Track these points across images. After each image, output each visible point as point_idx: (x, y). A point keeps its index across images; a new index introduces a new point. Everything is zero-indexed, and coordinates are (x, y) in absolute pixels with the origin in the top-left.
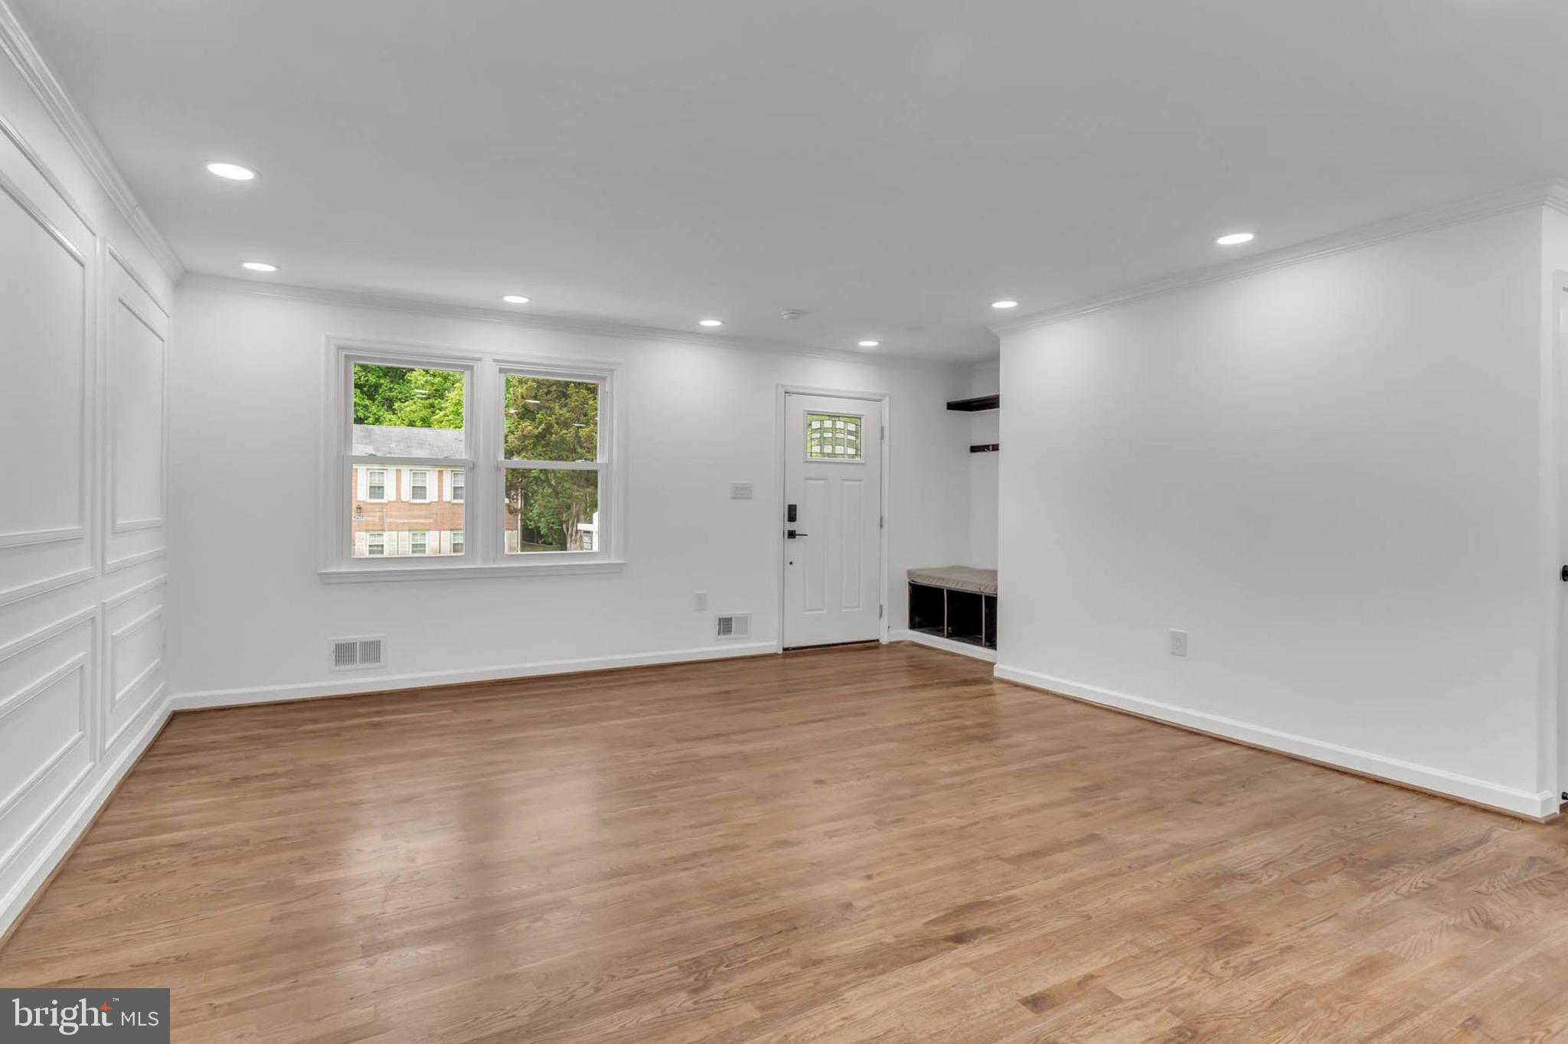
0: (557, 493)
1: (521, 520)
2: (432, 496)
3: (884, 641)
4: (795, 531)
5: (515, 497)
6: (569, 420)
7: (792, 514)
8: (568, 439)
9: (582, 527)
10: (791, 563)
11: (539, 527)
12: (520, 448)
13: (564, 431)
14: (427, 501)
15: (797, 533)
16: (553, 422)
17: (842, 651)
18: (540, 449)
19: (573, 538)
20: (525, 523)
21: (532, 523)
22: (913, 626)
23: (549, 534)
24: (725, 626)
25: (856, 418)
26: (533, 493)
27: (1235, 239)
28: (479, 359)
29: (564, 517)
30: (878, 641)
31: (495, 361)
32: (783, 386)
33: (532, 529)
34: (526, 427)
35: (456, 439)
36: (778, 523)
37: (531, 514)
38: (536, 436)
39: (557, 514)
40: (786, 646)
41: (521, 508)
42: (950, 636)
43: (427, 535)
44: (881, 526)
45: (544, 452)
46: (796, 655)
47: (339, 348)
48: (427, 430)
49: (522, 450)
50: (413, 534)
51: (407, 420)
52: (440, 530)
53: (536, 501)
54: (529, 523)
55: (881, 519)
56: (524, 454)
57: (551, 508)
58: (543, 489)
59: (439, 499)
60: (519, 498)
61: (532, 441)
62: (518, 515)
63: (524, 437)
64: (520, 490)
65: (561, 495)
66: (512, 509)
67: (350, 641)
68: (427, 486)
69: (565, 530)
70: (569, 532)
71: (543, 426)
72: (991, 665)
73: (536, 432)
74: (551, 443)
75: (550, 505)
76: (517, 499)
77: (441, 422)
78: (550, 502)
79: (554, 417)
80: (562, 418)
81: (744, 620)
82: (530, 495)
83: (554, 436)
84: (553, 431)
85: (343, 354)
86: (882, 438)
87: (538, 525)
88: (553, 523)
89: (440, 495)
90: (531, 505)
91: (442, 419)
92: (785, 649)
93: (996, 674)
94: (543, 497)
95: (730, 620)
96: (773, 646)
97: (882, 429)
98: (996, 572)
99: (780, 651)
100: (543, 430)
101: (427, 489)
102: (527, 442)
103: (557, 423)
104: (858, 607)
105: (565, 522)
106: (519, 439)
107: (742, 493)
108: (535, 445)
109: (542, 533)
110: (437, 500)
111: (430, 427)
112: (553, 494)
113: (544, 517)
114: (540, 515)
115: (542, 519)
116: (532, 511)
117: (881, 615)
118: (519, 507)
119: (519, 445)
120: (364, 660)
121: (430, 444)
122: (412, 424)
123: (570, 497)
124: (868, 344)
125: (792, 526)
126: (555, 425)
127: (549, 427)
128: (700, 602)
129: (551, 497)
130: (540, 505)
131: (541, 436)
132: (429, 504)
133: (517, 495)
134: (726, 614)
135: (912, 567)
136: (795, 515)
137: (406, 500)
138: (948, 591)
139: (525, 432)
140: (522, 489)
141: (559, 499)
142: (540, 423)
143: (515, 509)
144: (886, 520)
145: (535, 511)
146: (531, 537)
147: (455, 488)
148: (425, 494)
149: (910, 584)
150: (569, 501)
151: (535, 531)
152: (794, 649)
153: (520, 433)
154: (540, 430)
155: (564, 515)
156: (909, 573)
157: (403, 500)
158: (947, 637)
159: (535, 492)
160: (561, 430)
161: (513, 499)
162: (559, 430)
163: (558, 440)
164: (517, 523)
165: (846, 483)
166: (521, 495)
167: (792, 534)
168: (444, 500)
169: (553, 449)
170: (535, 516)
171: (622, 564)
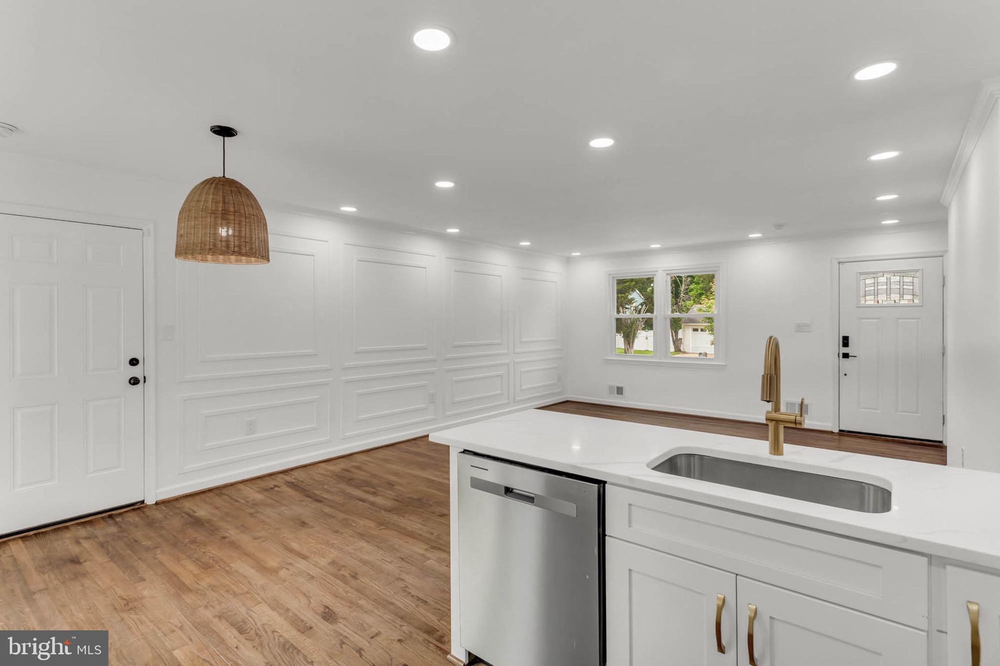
4: (848, 354)
7: (846, 341)
10: (845, 375)
28: (657, 271)
31: (664, 270)
32: (836, 259)
36: (835, 346)
55: (943, 348)
67: (613, 386)
86: (943, 285)
92: (840, 431)
96: (830, 426)
97: (944, 278)
99: (836, 431)
104: (916, 413)
107: (803, 328)
120: (618, 394)
124: (890, 222)
125: (845, 350)
136: (848, 343)
152: (848, 432)
165: (901, 320)
167: (846, 356)
171: (726, 366)
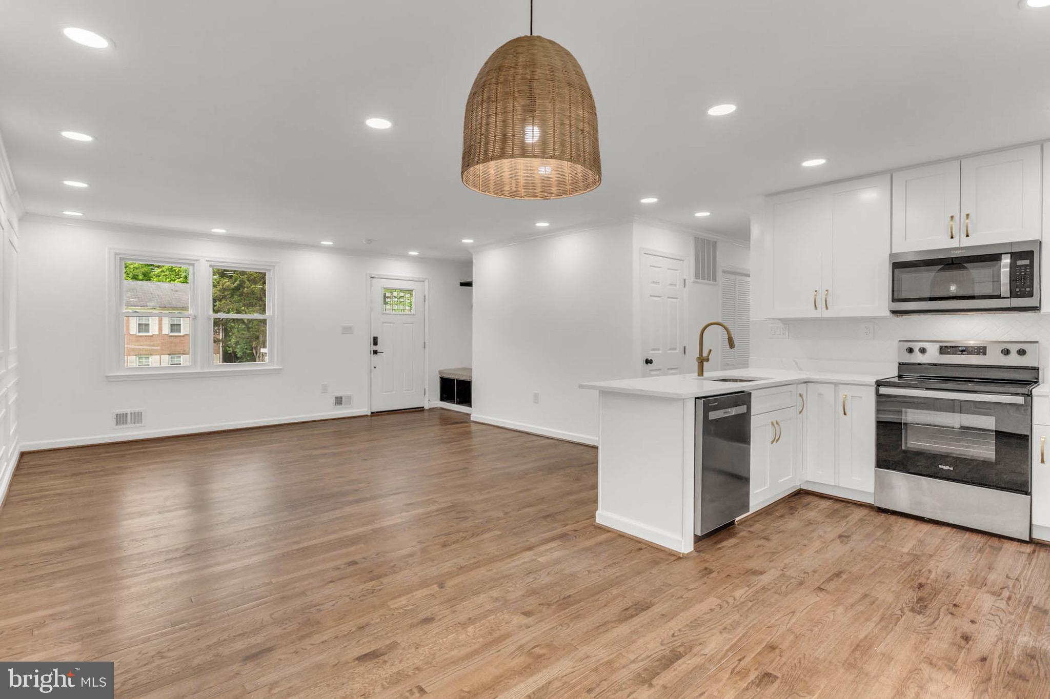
0: (248, 328)
1: (222, 347)
2: (154, 330)
3: (426, 407)
4: (377, 351)
5: (218, 331)
6: (257, 279)
7: (375, 341)
8: (256, 291)
9: (263, 350)
10: (375, 367)
11: (236, 352)
12: (222, 297)
13: (253, 286)
14: (150, 334)
15: (378, 351)
16: (245, 279)
17: (403, 413)
18: (236, 298)
19: (260, 358)
20: (225, 348)
21: (231, 349)
22: (442, 399)
23: (243, 357)
24: (339, 401)
25: (410, 291)
26: (230, 328)
27: (542, 224)
28: (198, 260)
29: (254, 344)
30: (423, 407)
31: (207, 261)
32: (370, 274)
33: (230, 354)
34: (225, 283)
35: (172, 290)
36: (368, 346)
37: (230, 342)
38: (233, 289)
39: (249, 343)
40: (372, 411)
41: (222, 339)
42: (458, 403)
43: (150, 358)
44: (424, 347)
45: (239, 300)
46: (379, 415)
47: (116, 254)
48: (148, 283)
49: (222, 299)
50: (139, 358)
51: (131, 274)
52: (160, 355)
53: (233, 334)
54: (228, 349)
55: (425, 343)
56: (224, 301)
57: (244, 338)
58: (239, 325)
59: (159, 333)
60: (221, 331)
61: (229, 292)
62: (220, 344)
63: (224, 290)
64: (221, 326)
65: (251, 330)
66: (216, 339)
67: (124, 413)
68: (150, 323)
69: (255, 354)
70: (258, 355)
71: (238, 282)
72: (469, 415)
73: (233, 286)
74: (244, 294)
75: (243, 336)
76: (219, 332)
77: (159, 276)
78: (243, 334)
79: (246, 276)
80: (252, 277)
81: (349, 398)
82: (229, 329)
83: (246, 289)
84: (245, 286)
85: (118, 257)
86: (425, 301)
87: (235, 350)
88: (246, 349)
89: (160, 329)
90: (230, 336)
91: (160, 274)
92: (372, 413)
93: (472, 419)
94: (238, 331)
95: (341, 398)
96: (366, 411)
97: (425, 296)
98: (471, 369)
99: (369, 414)
100: (238, 285)
101: (150, 326)
102: (226, 293)
103: (248, 280)
104: (412, 390)
105: (255, 347)
106: (220, 291)
107: (347, 330)
108: (232, 296)
109: (238, 356)
110: (158, 333)
111: (150, 280)
112: (246, 329)
113: (239, 345)
114: (237, 343)
115: (238, 346)
116: (230, 340)
117: (425, 394)
118: (221, 337)
119: (220, 295)
120: (133, 423)
121: (151, 293)
122: (135, 278)
123: (258, 331)
124: (414, 253)
125: (375, 348)
126: (247, 282)
127: (243, 282)
128: (325, 389)
129: (245, 331)
130: (236, 337)
131: (237, 288)
132: (152, 336)
133: (219, 330)
134: (338, 395)
135: (442, 368)
136: (377, 342)
137: (134, 333)
138: (457, 380)
139: (225, 286)
140: (223, 325)
141: (250, 332)
142: (236, 280)
143: (217, 339)
144: (427, 344)
145: (233, 341)
146: (229, 357)
147: (171, 325)
148: (149, 329)
149: (440, 377)
150: (257, 334)
151: (233, 355)
152: (377, 412)
153: (221, 287)
154: (235, 285)
155: (254, 343)
156: (440, 372)
157: (132, 333)
158: (457, 404)
159: (232, 328)
160: (251, 285)
161: (217, 332)
162: (249, 285)
163: (249, 292)
164: (219, 349)
165: (406, 325)
166: (222, 330)
167: (375, 352)
168: (163, 333)
169: (245, 298)
170: (232, 344)
171: (281, 369)
